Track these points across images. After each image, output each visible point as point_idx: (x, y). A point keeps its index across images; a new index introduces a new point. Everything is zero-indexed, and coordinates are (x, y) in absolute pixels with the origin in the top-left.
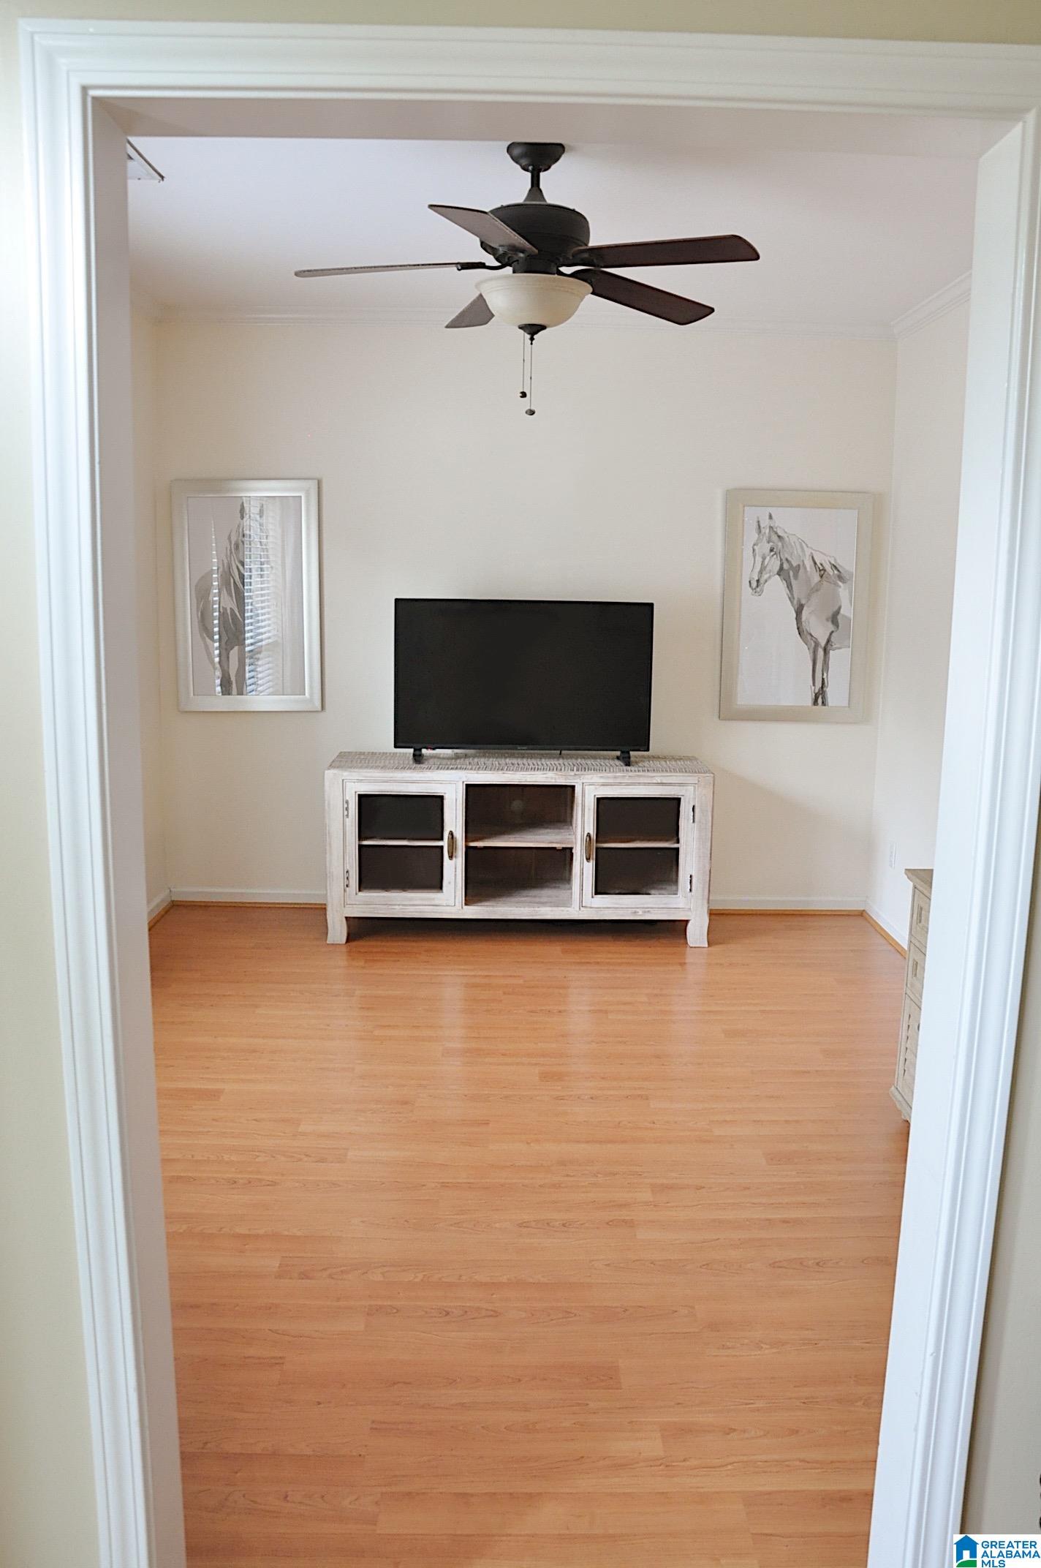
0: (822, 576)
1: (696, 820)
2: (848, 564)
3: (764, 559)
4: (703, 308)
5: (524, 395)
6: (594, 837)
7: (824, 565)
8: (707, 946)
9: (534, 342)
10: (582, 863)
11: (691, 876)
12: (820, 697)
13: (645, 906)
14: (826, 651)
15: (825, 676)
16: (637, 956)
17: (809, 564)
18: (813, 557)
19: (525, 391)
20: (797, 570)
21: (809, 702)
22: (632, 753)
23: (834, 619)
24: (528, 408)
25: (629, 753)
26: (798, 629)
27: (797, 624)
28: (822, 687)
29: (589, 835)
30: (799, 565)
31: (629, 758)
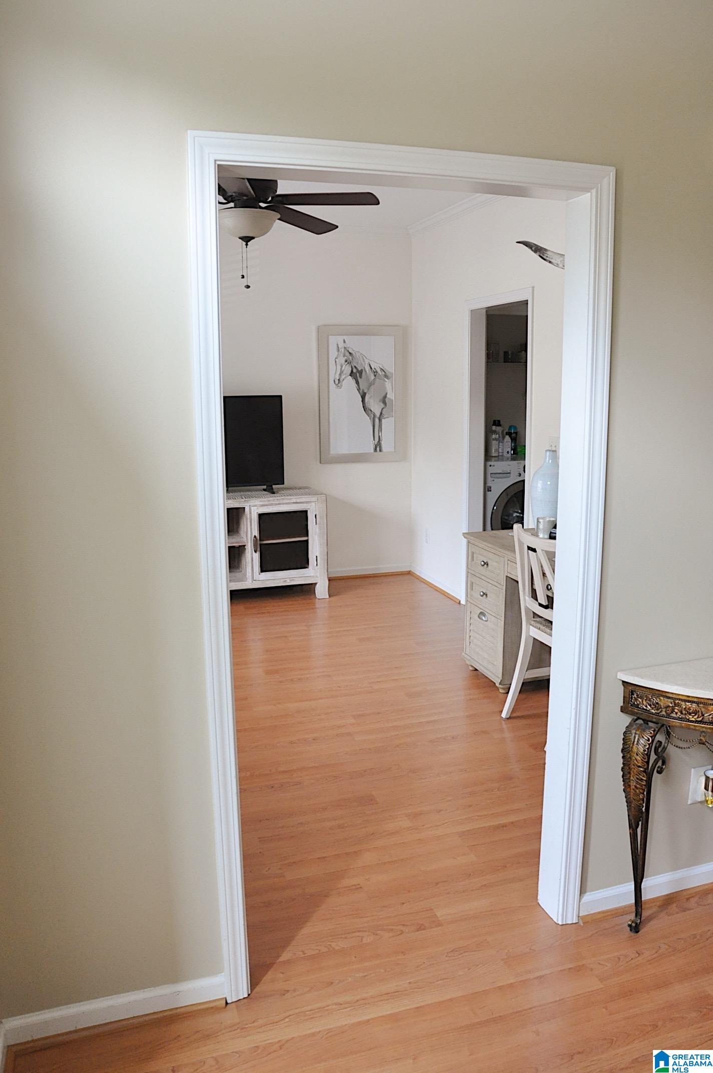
0: (375, 376)
1: (317, 522)
2: (390, 368)
3: (342, 367)
4: (332, 225)
5: (243, 277)
6: (258, 537)
7: (377, 369)
8: (328, 597)
9: (248, 246)
10: (252, 554)
11: (317, 557)
12: (378, 447)
13: (291, 577)
14: (380, 420)
15: (380, 435)
16: (289, 607)
17: (368, 368)
18: (370, 365)
19: (244, 274)
20: (361, 372)
21: (372, 451)
22: (274, 486)
23: (384, 400)
24: (246, 284)
25: (272, 487)
26: (363, 407)
27: (363, 404)
28: (379, 441)
29: (255, 537)
30: (362, 370)
31: (272, 489)
